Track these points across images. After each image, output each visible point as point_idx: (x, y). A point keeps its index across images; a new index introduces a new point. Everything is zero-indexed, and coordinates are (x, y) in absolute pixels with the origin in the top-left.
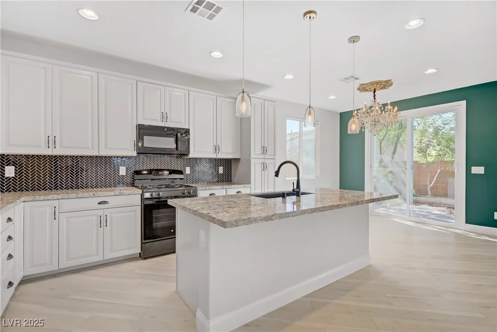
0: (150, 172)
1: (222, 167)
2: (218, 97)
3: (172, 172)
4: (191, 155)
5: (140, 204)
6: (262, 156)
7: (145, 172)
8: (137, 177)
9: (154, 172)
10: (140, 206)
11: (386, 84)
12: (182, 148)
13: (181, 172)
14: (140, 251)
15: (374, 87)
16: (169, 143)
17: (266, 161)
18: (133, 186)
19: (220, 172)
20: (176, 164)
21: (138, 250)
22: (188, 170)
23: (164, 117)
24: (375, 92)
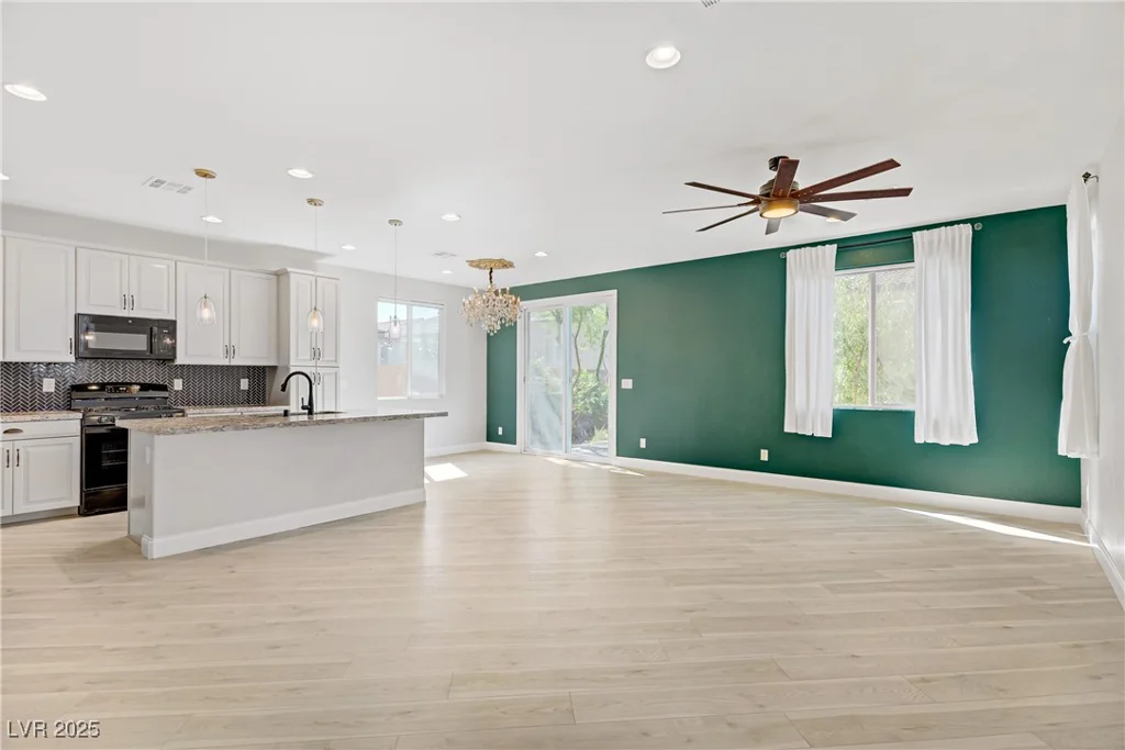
0: (102, 387)
1: (247, 380)
2: (233, 271)
3: (145, 387)
4: (179, 361)
5: (79, 434)
6: (313, 363)
7: (94, 387)
8: (76, 394)
9: (109, 387)
10: (79, 438)
11: (506, 265)
12: (160, 352)
13: (163, 388)
14: (78, 504)
15: (491, 266)
16: (138, 342)
17: (320, 370)
18: (70, 409)
19: (242, 388)
20: (151, 374)
21: (76, 502)
22: (178, 385)
23: (127, 301)
24: (491, 272)
